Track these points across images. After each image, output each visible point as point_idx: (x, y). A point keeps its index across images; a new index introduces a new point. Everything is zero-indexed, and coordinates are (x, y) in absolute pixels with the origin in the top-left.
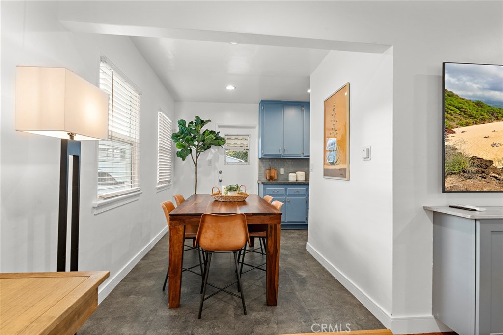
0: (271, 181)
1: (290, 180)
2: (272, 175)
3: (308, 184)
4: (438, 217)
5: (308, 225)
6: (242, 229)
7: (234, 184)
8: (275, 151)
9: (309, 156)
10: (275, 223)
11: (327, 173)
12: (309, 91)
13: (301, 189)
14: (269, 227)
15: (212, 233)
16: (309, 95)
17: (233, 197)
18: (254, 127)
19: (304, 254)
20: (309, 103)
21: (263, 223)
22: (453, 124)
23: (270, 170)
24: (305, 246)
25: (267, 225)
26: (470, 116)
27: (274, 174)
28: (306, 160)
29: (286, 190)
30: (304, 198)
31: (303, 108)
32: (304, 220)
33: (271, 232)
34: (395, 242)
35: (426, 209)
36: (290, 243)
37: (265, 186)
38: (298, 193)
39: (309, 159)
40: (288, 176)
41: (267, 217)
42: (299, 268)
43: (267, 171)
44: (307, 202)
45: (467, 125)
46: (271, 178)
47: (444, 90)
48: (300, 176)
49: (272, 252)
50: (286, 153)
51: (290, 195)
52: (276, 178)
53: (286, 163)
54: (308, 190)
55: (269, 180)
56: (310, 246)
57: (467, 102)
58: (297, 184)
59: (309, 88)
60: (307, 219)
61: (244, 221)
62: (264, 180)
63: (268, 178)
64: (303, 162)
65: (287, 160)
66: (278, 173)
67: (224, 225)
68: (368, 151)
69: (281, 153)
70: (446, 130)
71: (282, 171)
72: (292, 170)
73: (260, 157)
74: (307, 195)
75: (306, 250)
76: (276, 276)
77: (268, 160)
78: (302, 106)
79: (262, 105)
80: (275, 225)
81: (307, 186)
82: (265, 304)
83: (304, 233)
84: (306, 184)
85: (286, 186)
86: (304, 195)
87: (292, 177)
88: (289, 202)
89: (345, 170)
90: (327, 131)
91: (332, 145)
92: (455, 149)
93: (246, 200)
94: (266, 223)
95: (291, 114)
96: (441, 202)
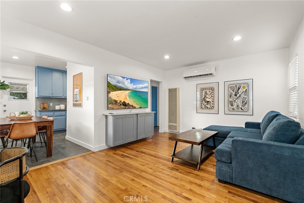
0: (44, 110)
1: (56, 109)
2: (45, 106)
3: (66, 110)
4: (106, 116)
5: (66, 130)
6: (35, 128)
7: (25, 111)
8: (47, 94)
9: (66, 97)
10: (51, 125)
11: (75, 105)
12: (66, 67)
13: (63, 113)
14: (48, 126)
15: (19, 131)
16: (66, 68)
17: (24, 117)
18: (32, 80)
19: (64, 140)
20: (66, 71)
21: (45, 125)
22: (110, 91)
23: (43, 104)
24: (65, 138)
25: (47, 126)
26: (113, 89)
27: (46, 106)
28: (65, 99)
29: (54, 114)
30: (64, 117)
31: (63, 74)
32: (64, 127)
33: (49, 128)
34: (95, 125)
35: (103, 114)
36: (57, 138)
37: (40, 112)
38: (61, 115)
39: (66, 98)
40: (55, 107)
41: (47, 122)
42: (62, 145)
43: (42, 105)
44: (66, 119)
45: (113, 91)
46: (44, 108)
47: (108, 81)
48: (62, 107)
49: (49, 136)
50: (53, 95)
51: (56, 116)
52: (47, 108)
53: (53, 100)
54: (66, 113)
55: (43, 109)
56: (68, 137)
57: (113, 85)
58: (60, 110)
59: (67, 66)
60: (66, 127)
61: (35, 125)
62: (40, 109)
63: (42, 108)
64: (63, 100)
65: (54, 99)
66: (49, 106)
67: (25, 127)
68: (88, 97)
69: (51, 95)
70: (108, 93)
71: (51, 104)
72: (57, 104)
73: (37, 97)
74: (65, 115)
75: (65, 139)
76: (51, 145)
77: (41, 99)
78: (63, 73)
79: (38, 69)
80: (51, 126)
81: (66, 111)
82: (46, 157)
83: (64, 133)
84: (65, 110)
85: (54, 112)
86: (64, 116)
87: (57, 108)
88: (56, 119)
89: (81, 104)
90: (74, 85)
91: (77, 92)
92: (111, 97)
93: (32, 118)
94: (46, 125)
95: (57, 76)
96: (107, 112)
